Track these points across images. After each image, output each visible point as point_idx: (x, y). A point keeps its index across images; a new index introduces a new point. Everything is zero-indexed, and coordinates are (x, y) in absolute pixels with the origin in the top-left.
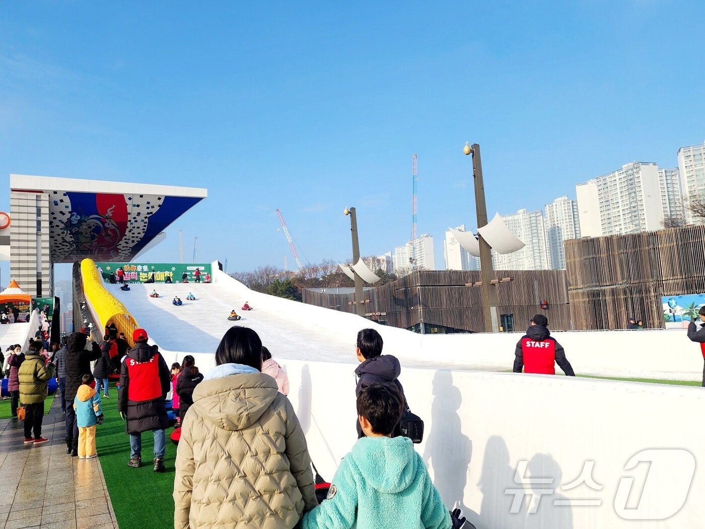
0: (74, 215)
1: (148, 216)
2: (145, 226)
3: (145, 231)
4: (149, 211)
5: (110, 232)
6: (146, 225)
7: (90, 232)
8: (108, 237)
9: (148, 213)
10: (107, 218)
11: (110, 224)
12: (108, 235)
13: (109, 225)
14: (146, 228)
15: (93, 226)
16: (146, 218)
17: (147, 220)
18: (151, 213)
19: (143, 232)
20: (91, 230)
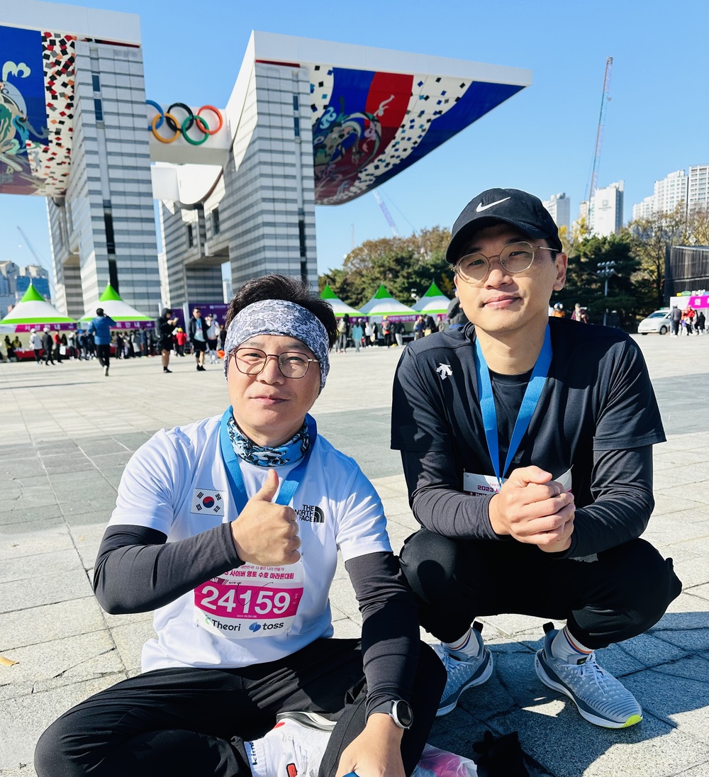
0: (329, 111)
1: (433, 117)
2: (420, 137)
3: (416, 145)
4: (438, 108)
5: (365, 147)
6: (423, 134)
7: (338, 146)
8: (357, 156)
9: (436, 113)
10: (373, 120)
11: (373, 131)
12: (360, 151)
13: (370, 132)
14: (419, 141)
15: (348, 133)
16: (428, 121)
17: (427, 126)
18: (440, 112)
19: (412, 148)
20: (340, 141)
